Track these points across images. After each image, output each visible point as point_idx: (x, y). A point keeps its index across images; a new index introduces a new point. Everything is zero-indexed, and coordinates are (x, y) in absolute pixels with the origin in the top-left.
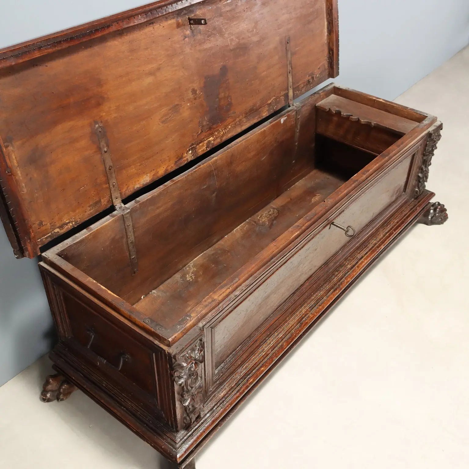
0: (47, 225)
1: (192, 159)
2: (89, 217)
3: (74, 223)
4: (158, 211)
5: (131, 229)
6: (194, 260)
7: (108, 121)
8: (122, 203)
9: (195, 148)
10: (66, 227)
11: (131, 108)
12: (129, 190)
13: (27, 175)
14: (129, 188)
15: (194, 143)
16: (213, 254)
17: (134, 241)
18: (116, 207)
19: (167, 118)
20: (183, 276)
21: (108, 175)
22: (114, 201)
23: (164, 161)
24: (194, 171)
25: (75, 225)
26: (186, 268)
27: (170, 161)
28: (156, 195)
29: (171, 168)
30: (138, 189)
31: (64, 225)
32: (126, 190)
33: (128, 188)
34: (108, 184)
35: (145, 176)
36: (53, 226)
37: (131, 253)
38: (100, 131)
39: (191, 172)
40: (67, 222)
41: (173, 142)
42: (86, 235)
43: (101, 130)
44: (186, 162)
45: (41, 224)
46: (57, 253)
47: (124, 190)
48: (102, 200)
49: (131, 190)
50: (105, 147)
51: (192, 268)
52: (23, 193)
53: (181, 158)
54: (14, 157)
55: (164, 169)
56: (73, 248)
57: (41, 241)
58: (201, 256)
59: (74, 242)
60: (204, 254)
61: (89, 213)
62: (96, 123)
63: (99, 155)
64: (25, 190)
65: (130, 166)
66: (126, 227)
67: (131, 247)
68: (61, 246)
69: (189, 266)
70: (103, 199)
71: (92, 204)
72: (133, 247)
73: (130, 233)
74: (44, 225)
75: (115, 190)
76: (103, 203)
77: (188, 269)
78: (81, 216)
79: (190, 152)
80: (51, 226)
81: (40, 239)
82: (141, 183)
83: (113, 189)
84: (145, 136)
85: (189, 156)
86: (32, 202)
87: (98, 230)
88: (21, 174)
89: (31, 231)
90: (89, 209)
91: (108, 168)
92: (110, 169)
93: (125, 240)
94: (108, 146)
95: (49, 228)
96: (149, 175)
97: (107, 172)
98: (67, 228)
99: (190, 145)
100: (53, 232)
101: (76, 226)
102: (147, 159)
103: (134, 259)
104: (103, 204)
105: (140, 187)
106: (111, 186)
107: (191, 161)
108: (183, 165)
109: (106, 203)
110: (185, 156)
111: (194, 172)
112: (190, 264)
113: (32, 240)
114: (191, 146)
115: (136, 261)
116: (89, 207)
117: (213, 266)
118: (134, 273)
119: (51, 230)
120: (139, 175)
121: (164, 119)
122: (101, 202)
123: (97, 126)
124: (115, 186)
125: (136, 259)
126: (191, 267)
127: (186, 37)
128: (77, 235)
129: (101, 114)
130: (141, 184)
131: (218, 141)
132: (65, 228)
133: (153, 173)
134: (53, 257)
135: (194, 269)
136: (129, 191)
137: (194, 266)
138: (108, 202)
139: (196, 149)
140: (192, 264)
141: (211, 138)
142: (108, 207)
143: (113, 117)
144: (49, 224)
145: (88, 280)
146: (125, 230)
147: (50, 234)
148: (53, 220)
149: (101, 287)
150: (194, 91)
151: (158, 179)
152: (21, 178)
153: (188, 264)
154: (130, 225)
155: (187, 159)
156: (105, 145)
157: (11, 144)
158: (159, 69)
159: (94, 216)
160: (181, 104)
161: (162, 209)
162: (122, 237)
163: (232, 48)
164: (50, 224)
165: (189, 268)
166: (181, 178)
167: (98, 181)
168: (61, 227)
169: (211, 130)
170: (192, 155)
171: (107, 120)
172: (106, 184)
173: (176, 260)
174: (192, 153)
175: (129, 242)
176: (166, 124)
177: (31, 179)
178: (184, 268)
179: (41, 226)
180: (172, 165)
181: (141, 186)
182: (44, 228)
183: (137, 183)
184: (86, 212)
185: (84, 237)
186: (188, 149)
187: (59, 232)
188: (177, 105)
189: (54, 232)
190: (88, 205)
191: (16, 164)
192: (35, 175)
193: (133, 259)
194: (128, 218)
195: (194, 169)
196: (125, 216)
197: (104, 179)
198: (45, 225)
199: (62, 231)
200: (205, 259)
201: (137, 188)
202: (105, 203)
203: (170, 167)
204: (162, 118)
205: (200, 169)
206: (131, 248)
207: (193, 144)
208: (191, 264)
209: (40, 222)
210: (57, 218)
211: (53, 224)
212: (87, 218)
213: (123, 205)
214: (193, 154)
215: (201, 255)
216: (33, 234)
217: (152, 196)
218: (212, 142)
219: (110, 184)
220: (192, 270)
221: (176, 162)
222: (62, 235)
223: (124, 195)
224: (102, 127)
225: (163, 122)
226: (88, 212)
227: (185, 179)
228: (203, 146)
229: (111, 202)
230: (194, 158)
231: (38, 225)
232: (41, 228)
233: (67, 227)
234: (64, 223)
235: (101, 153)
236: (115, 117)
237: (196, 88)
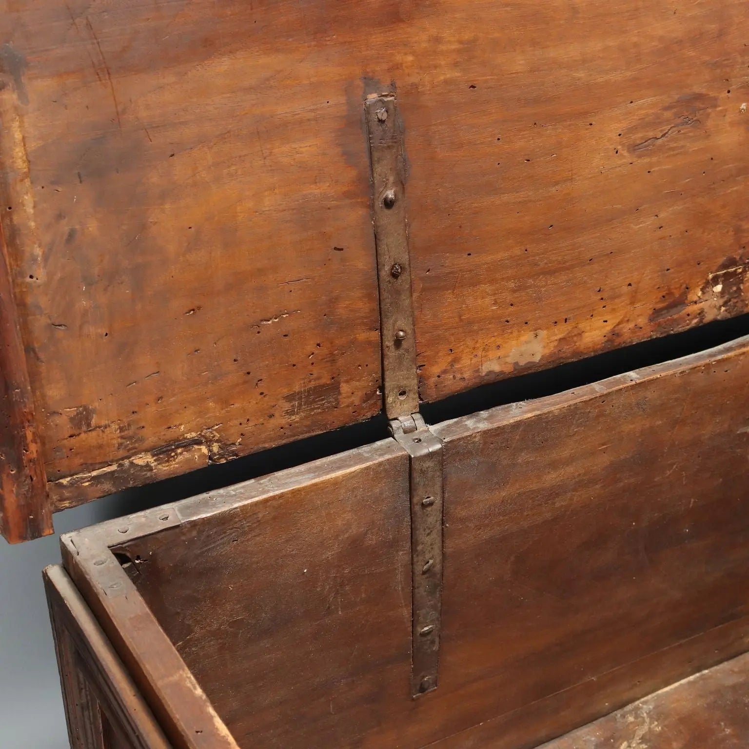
0: (108, 430)
1: (719, 318)
2: (281, 437)
3: (215, 448)
4: (551, 478)
5: (433, 517)
6: (660, 692)
7: (420, 89)
8: (418, 416)
10: (181, 454)
11: (519, 62)
12: (458, 376)
13: (60, 216)
14: (457, 366)
15: (738, 258)
16: (734, 688)
17: (438, 568)
18: (394, 424)
19: (651, 134)
20: (607, 740)
21: (385, 295)
22: (390, 400)
23: (613, 298)
24: (719, 357)
25: (222, 456)
26: (623, 716)
27: (632, 303)
28: (556, 413)
29: (632, 331)
30: (492, 378)
31: (178, 447)
32: (445, 372)
33: (452, 366)
34: (378, 333)
35: (527, 336)
36: (130, 438)
37: (422, 612)
38: (381, 121)
39: (707, 361)
40: (189, 436)
41: (660, 233)
42: (246, 502)
43: (385, 117)
44: (695, 321)
45: (83, 420)
46: (115, 543)
47: (436, 370)
48: (345, 388)
49: (466, 376)
50: (389, 185)
51: (647, 720)
52: (29, 284)
53: (681, 302)
54: (18, 136)
55: (608, 327)
56: (183, 538)
57: (71, 484)
58: (689, 683)
59: (195, 518)
60: (702, 678)
61: (283, 421)
62: (370, 82)
63: (361, 212)
64: (41, 275)
65: (475, 283)
66: (417, 508)
67: (422, 590)
68: (143, 520)
69: (637, 708)
70: (347, 382)
71: (299, 393)
72: (431, 592)
73: (429, 534)
74: (96, 427)
75: (400, 358)
76: (349, 397)
77: (631, 719)
78: (248, 428)
79: (719, 288)
80: (122, 437)
81: (69, 479)
82: (509, 360)
83: (392, 353)
84: (556, 183)
85: (710, 304)
86: (63, 328)
87: (299, 490)
88: (34, 207)
89: (29, 436)
90: (287, 406)
91: (387, 268)
92: (395, 276)
93: (402, 556)
94: (401, 184)
95: (115, 442)
96: (543, 333)
97: (383, 286)
98: (187, 461)
99: (722, 260)
100: (126, 462)
101: (223, 461)
102: (549, 272)
103: (429, 637)
104: (344, 402)
105: (502, 372)
106: (389, 343)
107: (715, 323)
108: (680, 329)
109: (356, 400)
110: (695, 298)
111: (719, 361)
112: (645, 703)
113: (27, 471)
114: (724, 266)
115: (435, 648)
116: (289, 398)
117: (728, 731)
118: (422, 690)
119: (122, 453)
120: (505, 325)
121: (638, 136)
122: (340, 393)
123: (373, 97)
124: (405, 344)
125: (437, 640)
126: (645, 715)
128: (213, 493)
129: (398, 58)
130: (506, 363)
132: (180, 458)
133: (561, 331)
134: (93, 557)
135: (653, 726)
136: (454, 377)
137: (659, 714)
138: (367, 397)
139: (742, 282)
140: (651, 707)
142: (361, 419)
143: (442, 78)
144: (114, 426)
145: (176, 677)
146: (408, 519)
147: (114, 467)
148: (135, 416)
149: (214, 725)
151: (574, 360)
152: (33, 224)
153: (637, 703)
154: (431, 504)
155: (701, 313)
156: (391, 179)
157: (18, 82)
159: (301, 437)
160: (716, 99)
161: (570, 470)
162: (393, 544)
164: (121, 429)
165: (636, 717)
166: (663, 374)
167: (342, 310)
168: (164, 451)
170: (721, 301)
171: (415, 86)
172: (371, 329)
173: (594, 679)
174: (722, 293)
175: (420, 568)
176: (644, 160)
177: (71, 235)
178: (619, 713)
179: (84, 428)
180: (642, 321)
181: (508, 369)
182: (90, 438)
183: (492, 354)
184: (271, 416)
185: (236, 505)
186: (711, 276)
187: (151, 470)
188: (699, 97)
189: (132, 463)
190: (285, 391)
191: (21, 164)
192: (92, 227)
193: (424, 635)
194: (430, 474)
195: (721, 352)
196: (416, 466)
197: (364, 307)
198: (100, 427)
199: (164, 469)
200: (701, 696)
201: (490, 373)
202: (353, 398)
203: (631, 325)
204: (632, 130)
205: (741, 358)
206: (421, 592)
207: (732, 262)
208: (647, 704)
209: (81, 413)
210: (152, 410)
211: (130, 433)
212: (272, 440)
213: (420, 422)
214: (727, 297)
215: (691, 678)
216: (33, 448)
217: (538, 413)
219: (385, 332)
220: (646, 727)
221: (657, 312)
222: (162, 482)
223: (433, 385)
224: (391, 107)
225: (633, 148)
226: (280, 420)
227: (678, 381)
229: (380, 403)
230: (729, 316)
231: (72, 419)
232: (83, 436)
233: (187, 455)
234: (177, 440)
235: (371, 207)
236: (446, 82)
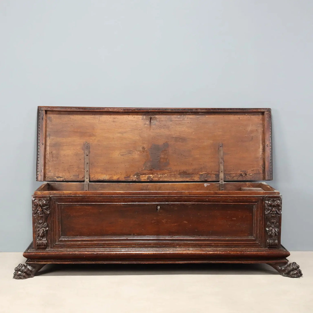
1: (136, 180)
2: (72, 180)
3: (64, 179)
9: (139, 176)
10: (60, 178)
15: (139, 173)
18: (85, 181)
19: (124, 154)
21: (85, 166)
23: (118, 174)
27: (121, 175)
32: (93, 177)
34: (84, 170)
35: (105, 175)
38: (87, 146)
40: (61, 176)
41: (126, 167)
44: (132, 180)
45: (50, 171)
49: (96, 178)
53: (129, 177)
55: (117, 177)
57: (47, 178)
62: (87, 142)
63: (84, 156)
64: (48, 155)
65: (98, 167)
70: (80, 175)
71: (74, 175)
75: (87, 174)
76: (80, 177)
78: (68, 177)
79: (136, 176)
80: (53, 175)
82: (102, 178)
85: (134, 178)
92: (87, 164)
96: (107, 176)
97: (85, 164)
106: (86, 172)
110: (132, 177)
114: (137, 174)
119: (53, 177)
120: (102, 173)
123: (86, 144)
124: (88, 172)
127: (145, 124)
129: (90, 140)
131: (156, 179)
133: (111, 176)
141: (151, 176)
148: (55, 172)
150: (143, 148)
156: (88, 153)
158: (125, 132)
160: (134, 151)
163: (174, 136)
164: (53, 173)
169: (152, 171)
170: (136, 178)
171: (92, 143)
176: (123, 157)
180: (123, 178)
183: (100, 177)
184: (71, 177)
186: (134, 174)
188: (131, 151)
197: (83, 167)
198: (51, 173)
201: (100, 179)
203: (121, 178)
204: (121, 153)
210: (57, 172)
211: (55, 174)
213: (89, 182)
218: (152, 178)
221: (125, 177)
224: (89, 145)
225: (121, 155)
228: (145, 177)
230: (138, 181)
231: (48, 171)
232: (49, 173)
234: (59, 176)
237: (145, 147)
